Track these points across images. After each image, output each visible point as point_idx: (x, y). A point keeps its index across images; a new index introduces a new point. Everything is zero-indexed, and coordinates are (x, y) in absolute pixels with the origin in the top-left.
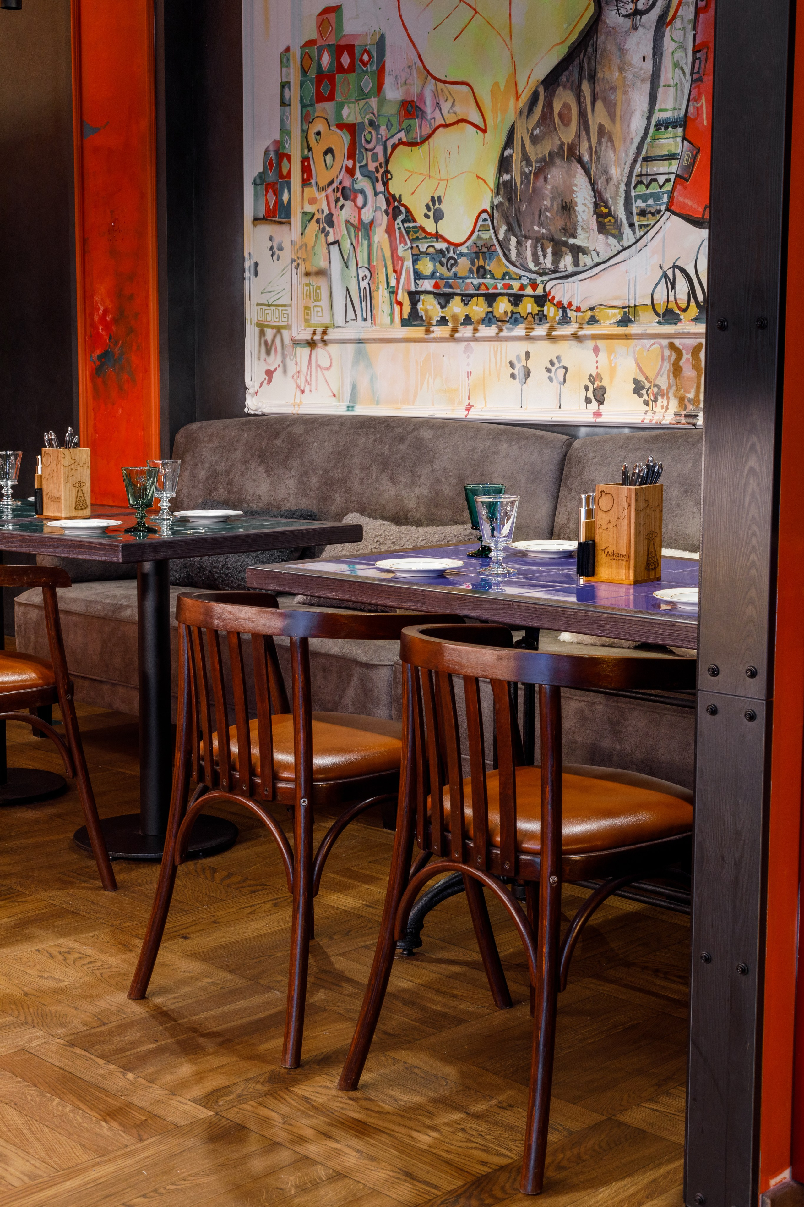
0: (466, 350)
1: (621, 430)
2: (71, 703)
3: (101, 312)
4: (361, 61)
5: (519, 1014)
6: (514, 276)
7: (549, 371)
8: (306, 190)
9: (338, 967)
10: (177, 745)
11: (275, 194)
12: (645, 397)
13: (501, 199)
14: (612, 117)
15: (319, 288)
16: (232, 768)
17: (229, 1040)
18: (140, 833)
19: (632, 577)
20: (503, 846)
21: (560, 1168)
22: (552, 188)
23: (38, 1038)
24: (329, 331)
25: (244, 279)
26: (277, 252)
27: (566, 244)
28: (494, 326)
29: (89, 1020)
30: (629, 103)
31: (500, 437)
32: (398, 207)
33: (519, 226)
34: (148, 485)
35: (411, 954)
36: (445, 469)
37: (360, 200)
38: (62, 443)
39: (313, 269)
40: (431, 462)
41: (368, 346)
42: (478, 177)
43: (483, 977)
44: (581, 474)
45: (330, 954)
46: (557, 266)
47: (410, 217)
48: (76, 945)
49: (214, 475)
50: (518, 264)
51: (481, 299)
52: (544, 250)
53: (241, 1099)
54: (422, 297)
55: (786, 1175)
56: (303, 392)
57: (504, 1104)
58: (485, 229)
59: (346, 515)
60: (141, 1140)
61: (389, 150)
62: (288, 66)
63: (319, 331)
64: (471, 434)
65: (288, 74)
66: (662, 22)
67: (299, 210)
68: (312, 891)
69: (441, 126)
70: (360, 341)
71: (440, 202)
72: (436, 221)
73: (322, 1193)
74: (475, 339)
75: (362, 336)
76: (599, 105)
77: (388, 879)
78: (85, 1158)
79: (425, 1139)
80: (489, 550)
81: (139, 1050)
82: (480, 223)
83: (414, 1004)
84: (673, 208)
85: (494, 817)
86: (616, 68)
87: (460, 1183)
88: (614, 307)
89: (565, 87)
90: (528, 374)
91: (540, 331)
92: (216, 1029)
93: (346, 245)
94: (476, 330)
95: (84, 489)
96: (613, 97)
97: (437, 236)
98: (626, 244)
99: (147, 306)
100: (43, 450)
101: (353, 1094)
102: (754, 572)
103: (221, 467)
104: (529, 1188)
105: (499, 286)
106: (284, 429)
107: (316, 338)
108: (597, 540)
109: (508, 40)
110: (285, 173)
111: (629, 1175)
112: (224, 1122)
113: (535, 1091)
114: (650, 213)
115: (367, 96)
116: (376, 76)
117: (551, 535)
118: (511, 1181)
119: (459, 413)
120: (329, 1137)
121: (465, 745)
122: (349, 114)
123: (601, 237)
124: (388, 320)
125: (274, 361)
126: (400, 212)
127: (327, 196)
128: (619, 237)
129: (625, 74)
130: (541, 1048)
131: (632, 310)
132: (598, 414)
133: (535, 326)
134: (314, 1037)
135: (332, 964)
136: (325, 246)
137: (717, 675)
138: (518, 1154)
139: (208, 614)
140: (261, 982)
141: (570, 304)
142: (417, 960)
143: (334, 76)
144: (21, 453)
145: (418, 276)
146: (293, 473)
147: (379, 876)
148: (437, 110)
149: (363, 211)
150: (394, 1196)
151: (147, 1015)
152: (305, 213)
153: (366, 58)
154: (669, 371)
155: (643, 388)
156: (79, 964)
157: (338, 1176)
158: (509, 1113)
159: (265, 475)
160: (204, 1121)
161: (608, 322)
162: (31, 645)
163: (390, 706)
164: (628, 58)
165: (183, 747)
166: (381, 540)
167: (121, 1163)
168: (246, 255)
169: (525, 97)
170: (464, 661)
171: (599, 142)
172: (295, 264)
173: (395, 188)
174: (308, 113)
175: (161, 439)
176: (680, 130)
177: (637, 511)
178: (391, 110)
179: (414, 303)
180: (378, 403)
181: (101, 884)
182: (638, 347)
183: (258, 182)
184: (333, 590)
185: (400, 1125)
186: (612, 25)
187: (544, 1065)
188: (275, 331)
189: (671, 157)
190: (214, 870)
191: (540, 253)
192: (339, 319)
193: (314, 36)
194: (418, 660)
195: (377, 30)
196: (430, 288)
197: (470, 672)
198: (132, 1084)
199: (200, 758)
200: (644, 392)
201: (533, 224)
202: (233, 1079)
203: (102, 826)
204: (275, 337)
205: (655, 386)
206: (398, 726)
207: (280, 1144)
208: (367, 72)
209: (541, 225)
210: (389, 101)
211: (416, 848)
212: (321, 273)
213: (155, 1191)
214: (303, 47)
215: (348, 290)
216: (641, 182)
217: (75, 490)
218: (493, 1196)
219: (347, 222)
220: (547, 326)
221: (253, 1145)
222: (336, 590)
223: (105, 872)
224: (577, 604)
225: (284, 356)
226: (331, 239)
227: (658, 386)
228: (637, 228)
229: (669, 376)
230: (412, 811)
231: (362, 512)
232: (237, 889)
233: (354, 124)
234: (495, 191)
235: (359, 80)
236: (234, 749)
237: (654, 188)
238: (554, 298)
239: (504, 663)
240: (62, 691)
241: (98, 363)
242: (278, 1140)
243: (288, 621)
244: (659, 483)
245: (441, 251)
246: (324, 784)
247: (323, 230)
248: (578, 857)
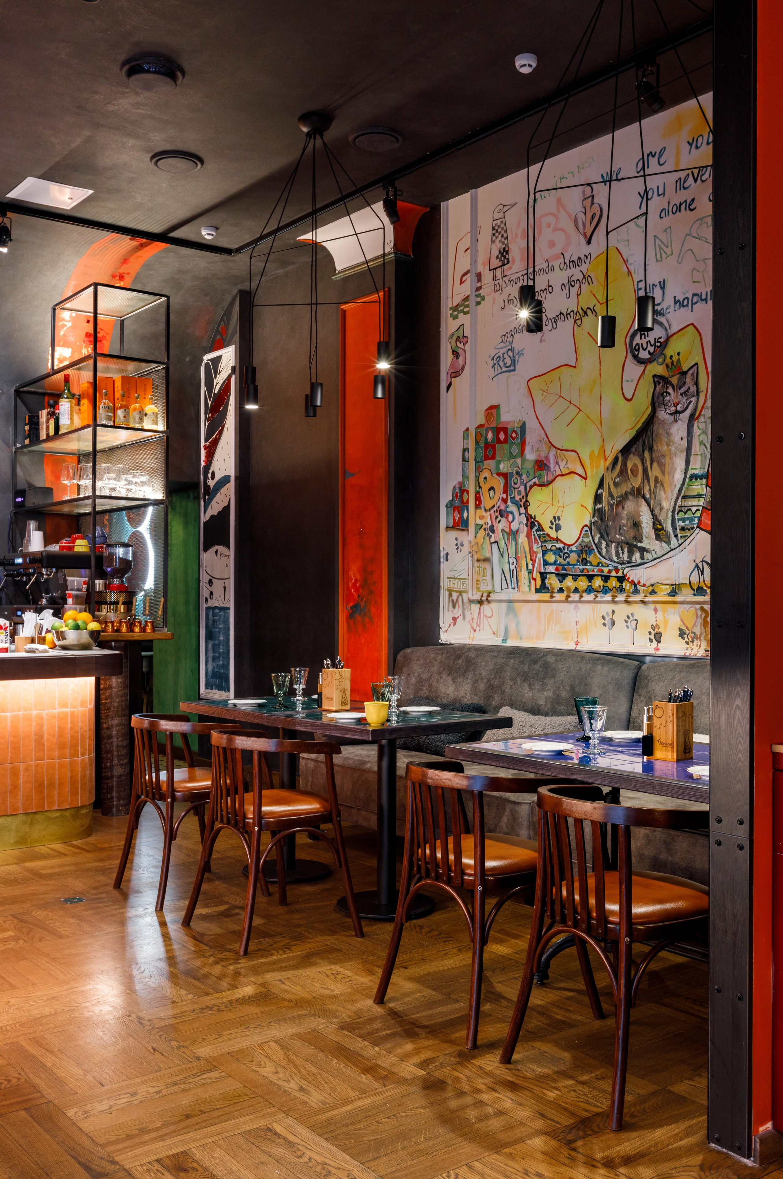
0: (575, 608)
1: (671, 659)
2: (339, 823)
3: (353, 581)
4: (511, 437)
5: (609, 1023)
6: (604, 565)
7: (626, 622)
8: (478, 511)
9: (498, 990)
10: (405, 852)
11: (459, 513)
12: (686, 639)
13: (596, 519)
14: (663, 472)
15: (485, 569)
16: (438, 866)
17: (433, 1031)
18: (376, 902)
19: (675, 757)
20: (597, 919)
21: (633, 1116)
22: (627, 513)
23: (322, 1024)
24: (491, 595)
25: (440, 562)
26: (460, 547)
27: (636, 546)
28: (592, 594)
29: (352, 1014)
30: (673, 464)
31: (597, 662)
32: (533, 522)
33: (607, 535)
34: (386, 692)
35: (542, 984)
36: (563, 681)
37: (510, 518)
38: (334, 666)
39: (481, 558)
40: (554, 677)
41: (516, 605)
42: (582, 506)
43: (587, 1000)
44: (647, 686)
45: (493, 982)
46: (631, 559)
47: (540, 528)
48: (341, 970)
49: (420, 681)
50: (607, 557)
51: (584, 578)
52: (622, 549)
53: (442, 1066)
54: (548, 576)
55: (769, 1125)
56: (475, 631)
57: (599, 1077)
58: (586, 536)
59: (501, 708)
60: (385, 1086)
61: (528, 489)
62: (467, 439)
63: (485, 594)
64: (578, 660)
65: (467, 444)
66: (692, 418)
67: (474, 522)
68: (484, 941)
69: (560, 475)
70: (510, 601)
71: (559, 520)
72: (557, 531)
73: (491, 1122)
74: (580, 602)
75: (512, 598)
76: (655, 465)
77: (529, 937)
78: (353, 1094)
79: (551, 1095)
80: (589, 738)
81: (381, 1033)
82: (583, 532)
83: (544, 1014)
84: (701, 526)
85: (592, 901)
86: (665, 444)
87: (572, 1121)
88: (666, 585)
89: (634, 454)
90: (613, 623)
91: (621, 598)
92: (426, 1024)
93: (502, 544)
94: (581, 596)
95: (347, 693)
96: (663, 461)
97: (557, 540)
98: (673, 547)
99: (381, 578)
100: (323, 670)
101: (508, 1066)
102: (740, 764)
103: (425, 676)
104: (614, 1126)
105: (596, 570)
106: (463, 654)
107: (483, 599)
108: (654, 734)
109: (599, 426)
110: (465, 501)
111: (675, 1123)
112: (432, 1079)
113: (617, 1067)
114: (687, 529)
115: (515, 457)
116: (520, 446)
117: (628, 728)
118: (603, 1122)
119: (572, 646)
120: (494, 1090)
121: (574, 854)
122: (504, 467)
123: (657, 542)
124: (527, 589)
125: (458, 612)
126: (535, 525)
127: (490, 515)
128: (669, 543)
129: (670, 447)
130: (621, 1041)
131: (677, 587)
132: (657, 649)
133: (617, 595)
134: (484, 1031)
135: (494, 987)
136: (489, 544)
137: (720, 822)
138: (607, 1107)
139: (424, 775)
140: (452, 996)
141: (639, 582)
142: (546, 987)
143: (495, 445)
144: (308, 669)
145: (546, 563)
146: (469, 681)
147: (523, 934)
148: (557, 466)
149: (512, 524)
150: (533, 1126)
151: (385, 1013)
152: (477, 525)
153: (514, 435)
154: (701, 624)
155: (685, 633)
156: (344, 981)
157: (500, 1113)
158: (603, 1082)
159: (451, 682)
160: (421, 1077)
161: (663, 593)
162: (309, 783)
163: (529, 828)
164: (672, 438)
165: (408, 853)
166: (523, 725)
167: (374, 1098)
168: (441, 548)
169: (610, 459)
170: (574, 809)
171: (656, 487)
172: (471, 554)
173: (531, 511)
174: (479, 467)
175: (388, 658)
176: (704, 481)
177: (677, 718)
178: (529, 466)
179: (543, 579)
180: (521, 639)
181: (354, 934)
182: (682, 609)
183: (449, 505)
184: (496, 761)
185: (536, 1085)
186: (662, 419)
187: (622, 1052)
188: (458, 594)
189: (699, 496)
190: (421, 927)
191: (620, 551)
192: (498, 588)
193: (483, 422)
194: (547, 807)
195: (521, 419)
196: (553, 571)
197: (577, 816)
198: (378, 1053)
199: (419, 860)
200: (686, 636)
201: (615, 534)
202: (437, 1054)
203: (356, 897)
204: (458, 597)
205: (692, 633)
206: (536, 844)
207: (466, 1093)
208: (515, 443)
209: (620, 534)
210: (528, 460)
211: (546, 918)
212: (487, 560)
213: (394, 1115)
214: (476, 428)
215: (503, 570)
216: (681, 511)
217: (341, 694)
218: (593, 1130)
219: (502, 530)
220: (625, 595)
221: (450, 1093)
222: (498, 761)
223: (357, 926)
224: (641, 774)
225: (464, 609)
226: (493, 540)
227: (694, 633)
228: (679, 538)
229: (701, 627)
230: (544, 896)
231: (512, 705)
232: (435, 939)
233: (507, 473)
234: (592, 514)
235: (510, 448)
236: (439, 855)
237: (689, 515)
238: (629, 578)
239: (597, 811)
240: (334, 816)
241: (351, 611)
242: (465, 1090)
243: (472, 781)
244: (691, 701)
245: (560, 549)
246: (491, 878)
247: (488, 535)
248: (642, 927)
